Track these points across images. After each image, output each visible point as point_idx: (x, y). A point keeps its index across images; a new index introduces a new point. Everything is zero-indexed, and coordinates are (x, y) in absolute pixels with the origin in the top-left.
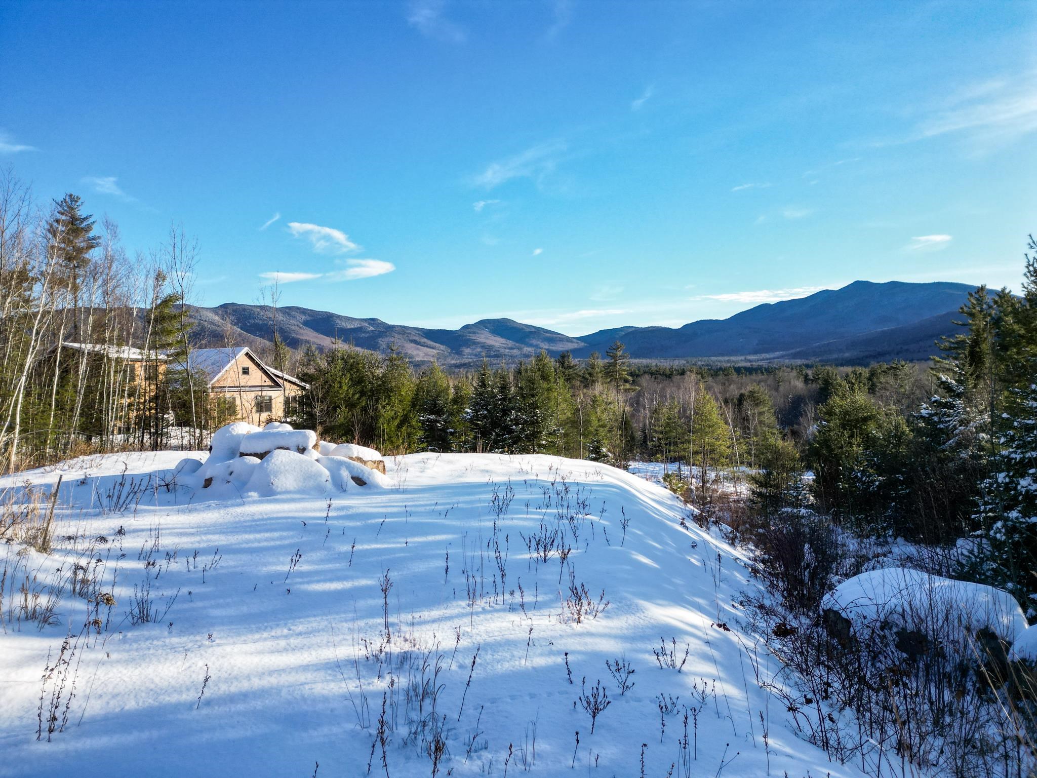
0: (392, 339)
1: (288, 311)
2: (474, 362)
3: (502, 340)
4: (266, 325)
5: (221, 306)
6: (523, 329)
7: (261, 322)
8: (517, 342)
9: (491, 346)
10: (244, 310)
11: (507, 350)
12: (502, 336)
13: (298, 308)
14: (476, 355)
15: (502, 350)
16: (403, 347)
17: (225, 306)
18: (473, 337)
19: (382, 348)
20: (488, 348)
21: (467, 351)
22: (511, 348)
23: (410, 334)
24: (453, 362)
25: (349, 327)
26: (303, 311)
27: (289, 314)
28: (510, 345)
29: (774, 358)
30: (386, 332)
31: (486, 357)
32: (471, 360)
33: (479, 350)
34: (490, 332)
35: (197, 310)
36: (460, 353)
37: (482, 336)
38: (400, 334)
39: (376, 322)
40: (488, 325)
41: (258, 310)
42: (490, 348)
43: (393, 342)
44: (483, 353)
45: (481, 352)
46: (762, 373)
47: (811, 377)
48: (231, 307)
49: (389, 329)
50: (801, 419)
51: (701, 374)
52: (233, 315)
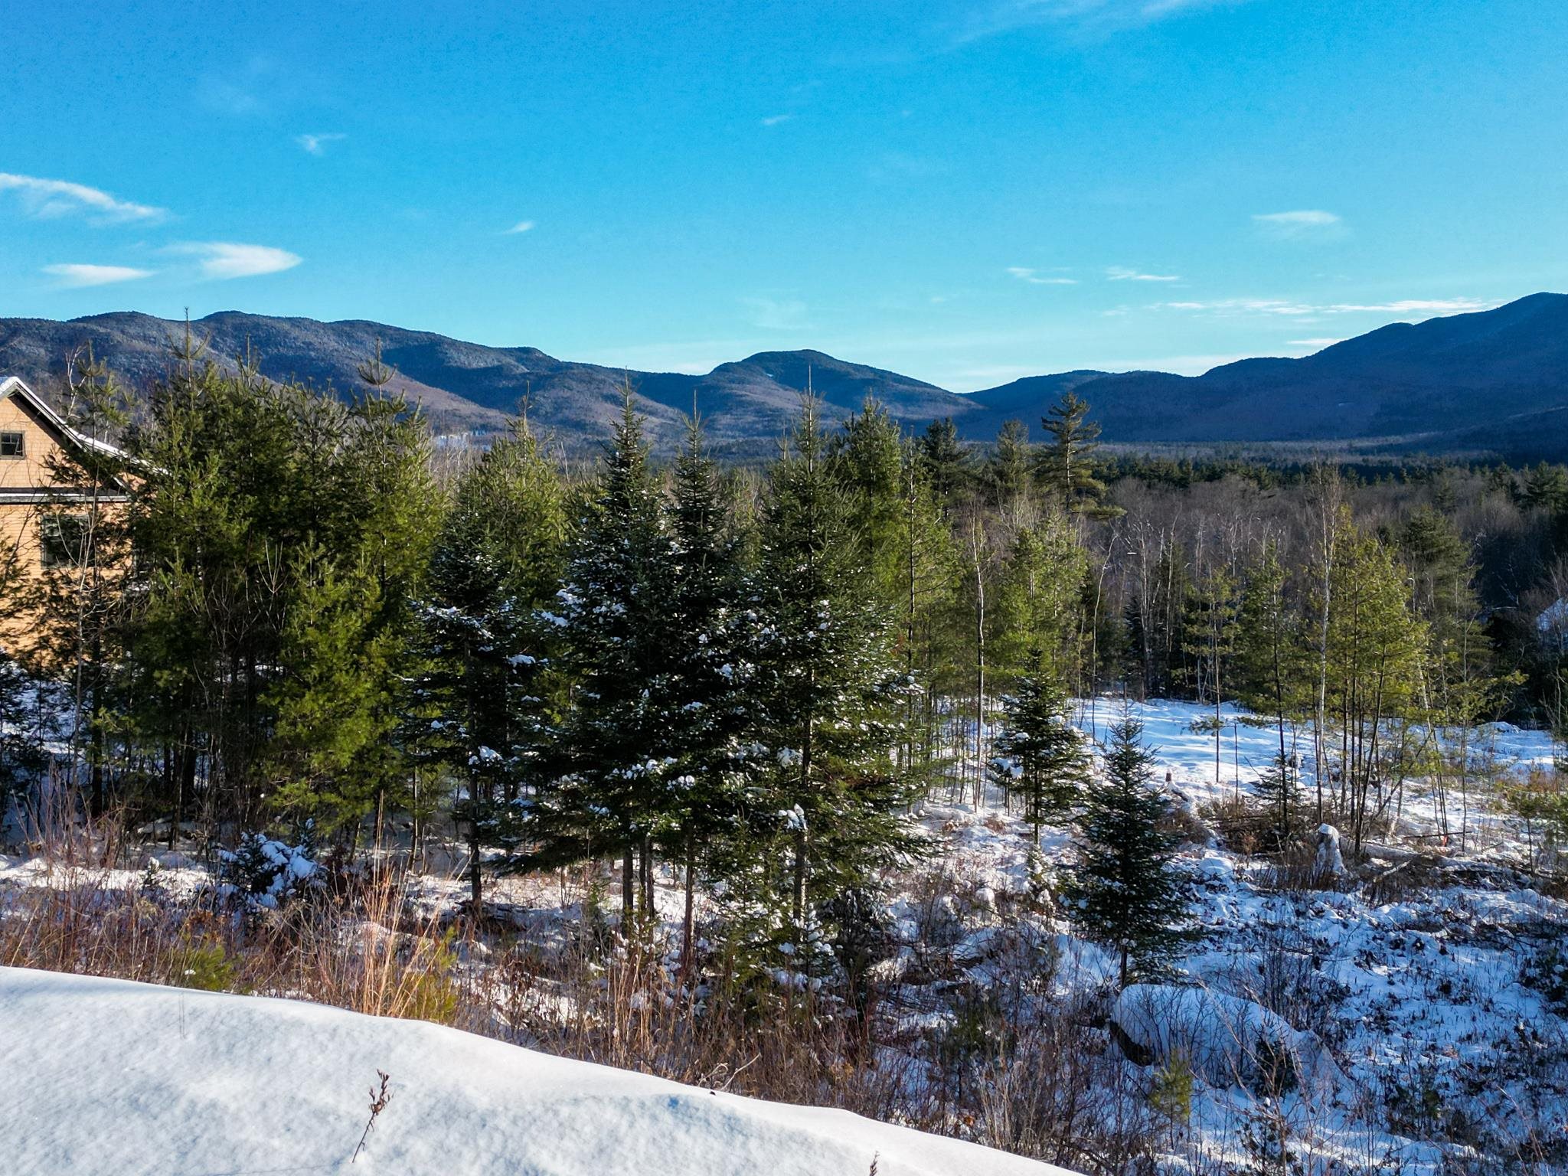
0: (568, 394)
1: (347, 329)
2: (739, 444)
4: (301, 358)
5: (209, 318)
6: (849, 373)
7: (291, 353)
8: (834, 402)
9: (777, 410)
10: (257, 327)
12: (803, 389)
13: (370, 324)
14: (744, 430)
16: (589, 409)
17: (217, 318)
18: (737, 389)
19: (542, 412)
20: (770, 416)
21: (725, 420)
22: (821, 416)
23: (603, 381)
25: (474, 365)
26: (380, 331)
27: (350, 337)
28: (819, 409)
30: (552, 377)
31: (765, 434)
32: (732, 441)
33: (750, 418)
34: (775, 379)
35: (159, 323)
36: (710, 427)
37: (759, 389)
38: (582, 381)
39: (533, 357)
40: (772, 365)
41: (287, 326)
42: (776, 414)
43: (567, 400)
44: (759, 426)
45: (755, 422)
46: (1400, 478)
47: (1523, 490)
48: (229, 321)
49: (560, 371)
50: (1532, 596)
51: (1257, 477)
52: (235, 337)
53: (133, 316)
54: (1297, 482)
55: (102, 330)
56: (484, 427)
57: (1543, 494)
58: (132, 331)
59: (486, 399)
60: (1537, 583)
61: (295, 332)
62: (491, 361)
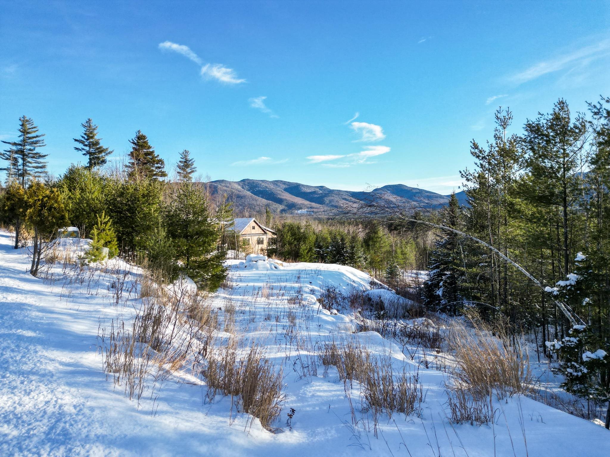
0: (333, 198)
1: (276, 183)
3: (398, 198)
4: (265, 191)
5: (242, 181)
6: (412, 191)
7: (262, 189)
8: (407, 198)
9: (391, 201)
10: (253, 183)
11: (401, 204)
12: (398, 195)
13: (281, 181)
14: (381, 207)
15: (398, 204)
16: (339, 202)
17: (243, 181)
18: (380, 195)
19: (326, 203)
20: (389, 202)
22: (404, 203)
23: (343, 194)
24: (368, 211)
25: (308, 191)
26: (284, 183)
27: (276, 185)
28: (403, 201)
30: (329, 194)
31: (388, 208)
32: (378, 210)
33: (384, 204)
34: (390, 192)
35: (230, 183)
37: (386, 195)
38: (337, 195)
39: (323, 188)
40: (390, 189)
41: (261, 182)
43: (332, 200)
44: (386, 206)
48: (247, 182)
49: (331, 192)
52: (248, 186)
53: (223, 181)
55: (216, 185)
56: (311, 208)
58: (223, 184)
59: (311, 200)
61: (263, 184)
62: (313, 190)
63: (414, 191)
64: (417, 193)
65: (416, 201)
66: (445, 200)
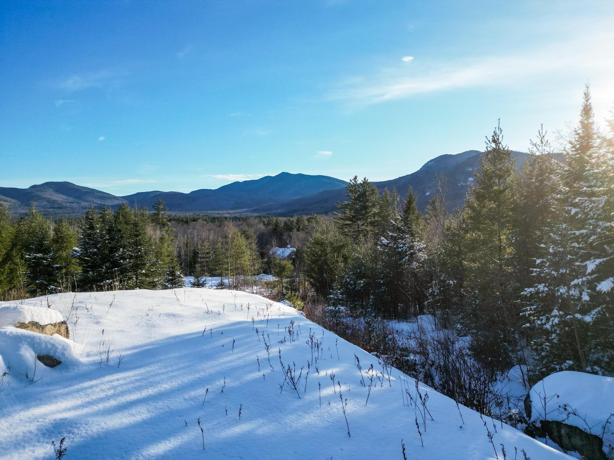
3: (65, 197)
6: (80, 189)
8: (76, 198)
9: (55, 200)
11: (69, 204)
12: (64, 194)
14: (42, 207)
15: (64, 204)
18: (39, 193)
20: (52, 203)
21: (35, 203)
22: (72, 203)
24: (23, 211)
28: (70, 200)
29: (243, 212)
31: (51, 208)
33: (45, 203)
34: (53, 191)
36: (28, 205)
37: (47, 193)
40: (53, 186)
42: (54, 202)
44: (48, 206)
45: (46, 204)
46: (240, 220)
47: (266, 223)
50: (268, 246)
51: (206, 220)
54: (215, 222)
57: (270, 224)
60: (269, 243)
63: (84, 190)
64: (87, 192)
65: (87, 201)
66: (119, 201)
